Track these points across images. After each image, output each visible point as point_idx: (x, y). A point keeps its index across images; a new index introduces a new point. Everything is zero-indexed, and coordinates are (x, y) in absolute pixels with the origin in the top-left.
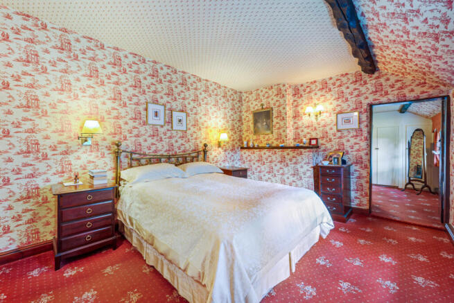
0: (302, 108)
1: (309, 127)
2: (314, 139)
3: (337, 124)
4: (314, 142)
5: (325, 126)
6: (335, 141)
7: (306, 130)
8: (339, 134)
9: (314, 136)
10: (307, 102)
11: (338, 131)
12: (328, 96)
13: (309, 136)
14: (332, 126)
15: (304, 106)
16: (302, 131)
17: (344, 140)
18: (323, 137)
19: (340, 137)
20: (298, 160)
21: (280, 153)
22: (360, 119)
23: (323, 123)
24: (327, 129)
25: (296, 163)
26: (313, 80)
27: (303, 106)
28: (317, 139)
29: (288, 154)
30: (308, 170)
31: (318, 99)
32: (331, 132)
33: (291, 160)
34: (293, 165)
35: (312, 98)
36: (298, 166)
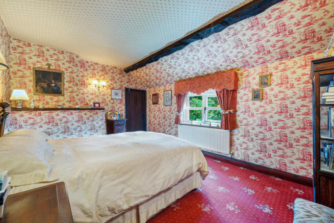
0: (87, 79)
1: (93, 94)
2: (97, 103)
3: (111, 95)
4: (97, 105)
5: (104, 95)
6: (110, 105)
7: (90, 97)
8: (112, 101)
9: (97, 101)
10: (91, 75)
11: (112, 99)
12: (106, 76)
13: (93, 101)
14: (108, 96)
15: (89, 79)
16: (88, 97)
17: (115, 105)
18: (103, 102)
19: (113, 103)
20: (94, 118)
21: (77, 114)
22: (122, 94)
23: (103, 93)
24: (105, 97)
25: (92, 121)
26: (96, 62)
27: (88, 77)
28: (99, 103)
29: (86, 114)
30: (102, 125)
31: (100, 77)
32: (107, 100)
33: (88, 119)
34: (90, 123)
35: (95, 74)
36: (95, 123)
